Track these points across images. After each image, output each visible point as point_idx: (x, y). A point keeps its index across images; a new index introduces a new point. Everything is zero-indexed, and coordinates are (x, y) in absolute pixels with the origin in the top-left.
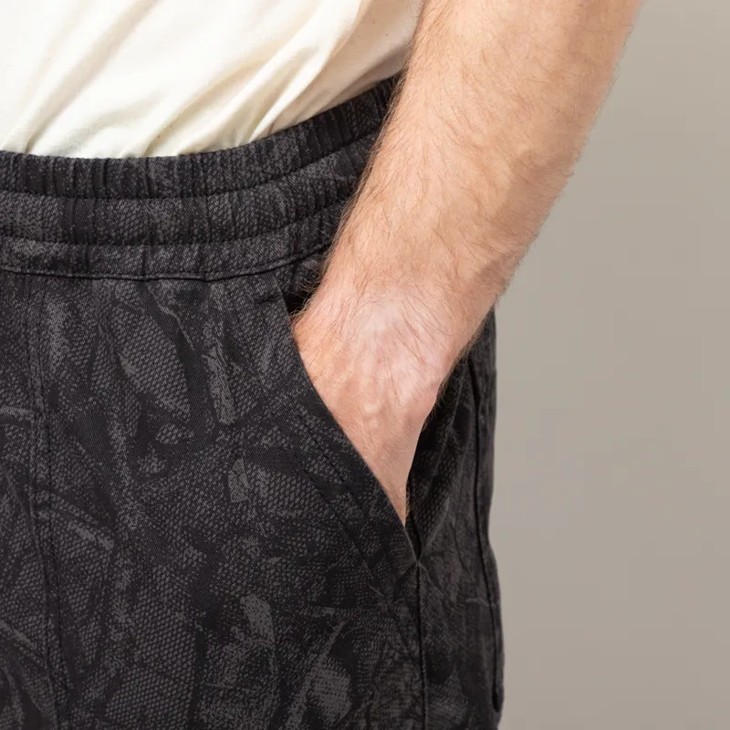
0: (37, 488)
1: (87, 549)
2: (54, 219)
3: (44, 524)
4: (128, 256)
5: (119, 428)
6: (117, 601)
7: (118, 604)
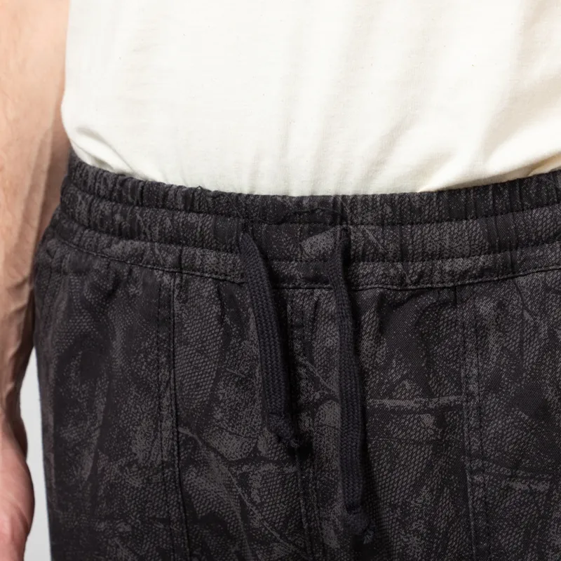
0: (472, 457)
1: (521, 497)
2: (480, 237)
3: (479, 486)
4: (549, 251)
5: (552, 391)
6: (554, 528)
7: (555, 531)
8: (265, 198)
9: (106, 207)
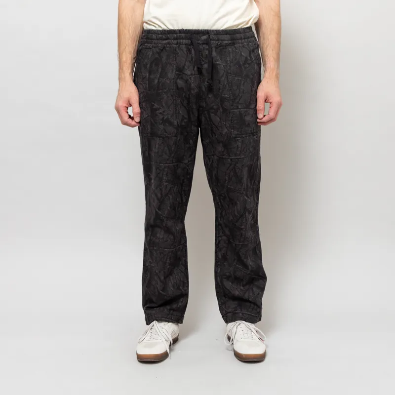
8: (195, 30)
9: (160, 36)
